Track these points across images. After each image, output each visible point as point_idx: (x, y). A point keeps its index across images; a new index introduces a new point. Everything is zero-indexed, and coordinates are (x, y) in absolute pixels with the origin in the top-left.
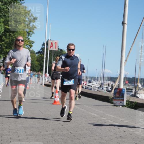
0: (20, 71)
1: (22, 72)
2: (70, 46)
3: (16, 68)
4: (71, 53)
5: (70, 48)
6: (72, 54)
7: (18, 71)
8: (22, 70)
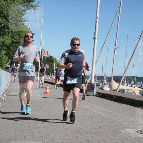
0: (29, 67)
1: (30, 68)
2: (75, 41)
3: (24, 64)
4: (76, 48)
5: (75, 42)
6: (76, 50)
7: (26, 66)
8: (30, 66)
